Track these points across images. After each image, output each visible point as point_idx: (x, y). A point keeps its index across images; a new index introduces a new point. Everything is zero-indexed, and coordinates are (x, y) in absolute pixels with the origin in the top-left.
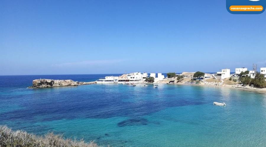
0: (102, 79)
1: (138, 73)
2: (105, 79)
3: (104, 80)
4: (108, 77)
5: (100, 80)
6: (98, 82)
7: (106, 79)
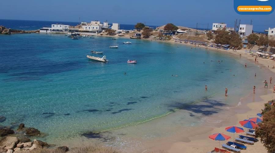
0: (47, 27)
1: (97, 22)
2: (51, 27)
3: (50, 29)
4: (55, 25)
5: (44, 28)
6: (41, 31)
7: (53, 28)
